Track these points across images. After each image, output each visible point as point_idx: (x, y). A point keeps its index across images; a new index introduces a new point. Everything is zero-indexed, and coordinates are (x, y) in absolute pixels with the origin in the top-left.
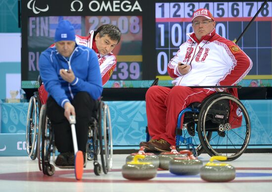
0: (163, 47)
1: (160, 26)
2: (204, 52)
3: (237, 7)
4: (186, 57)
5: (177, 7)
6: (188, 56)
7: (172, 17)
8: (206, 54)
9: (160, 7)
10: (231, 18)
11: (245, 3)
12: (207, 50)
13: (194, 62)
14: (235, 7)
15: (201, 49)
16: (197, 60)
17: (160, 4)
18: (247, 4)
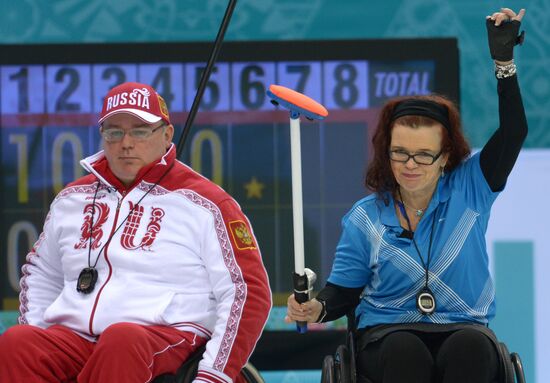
0: (23, 205)
1: (13, 139)
2: (146, 219)
3: (260, 79)
4: (86, 235)
5: (67, 79)
6: (91, 232)
7: (52, 109)
8: (155, 225)
9: (13, 78)
10: (240, 113)
11: (282, 67)
12: (157, 213)
13: (116, 249)
14: (253, 77)
15: (135, 208)
16: (127, 242)
17: (15, 70)
18: (290, 70)
